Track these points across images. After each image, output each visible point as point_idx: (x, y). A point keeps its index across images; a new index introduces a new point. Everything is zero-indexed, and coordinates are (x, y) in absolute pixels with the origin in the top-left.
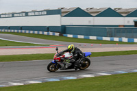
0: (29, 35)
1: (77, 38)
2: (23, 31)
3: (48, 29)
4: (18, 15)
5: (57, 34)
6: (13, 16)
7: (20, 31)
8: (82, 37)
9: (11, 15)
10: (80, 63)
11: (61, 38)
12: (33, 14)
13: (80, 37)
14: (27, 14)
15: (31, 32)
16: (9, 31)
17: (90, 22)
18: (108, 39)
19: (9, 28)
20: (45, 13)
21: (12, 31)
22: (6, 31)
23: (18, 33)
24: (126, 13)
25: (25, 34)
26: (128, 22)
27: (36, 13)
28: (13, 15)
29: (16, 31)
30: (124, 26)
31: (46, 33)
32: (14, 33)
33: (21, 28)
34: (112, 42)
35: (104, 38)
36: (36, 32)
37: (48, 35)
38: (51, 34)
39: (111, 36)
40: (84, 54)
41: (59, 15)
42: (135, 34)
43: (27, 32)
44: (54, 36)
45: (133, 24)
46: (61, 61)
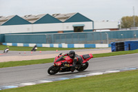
1: (16, 46)
8: (21, 45)
13: (19, 45)
17: (28, 29)
18: (48, 45)
24: (65, 18)
26: (67, 27)
30: (63, 32)
34: (52, 48)
35: (44, 45)
39: (51, 42)
42: (75, 39)
45: (72, 29)
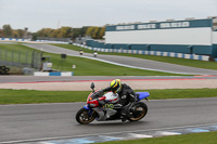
0: (161, 59)
2: (152, 53)
3: (192, 49)
4: (144, 27)
5: (206, 58)
6: (136, 29)
7: (146, 52)
9: (133, 27)
10: (131, 110)
11: (212, 64)
12: (168, 25)
14: (158, 26)
15: (165, 54)
16: (130, 51)
19: (130, 47)
20: (187, 24)
21: (135, 52)
22: (125, 51)
23: (143, 56)
25: (155, 58)
27: (172, 24)
28: (136, 27)
29: (140, 52)
31: (188, 56)
32: (137, 55)
33: (149, 47)
36: (172, 55)
37: (191, 60)
38: (196, 57)
40: (138, 95)
41: (209, 29)
43: (159, 53)
44: (200, 60)
46: (99, 105)
